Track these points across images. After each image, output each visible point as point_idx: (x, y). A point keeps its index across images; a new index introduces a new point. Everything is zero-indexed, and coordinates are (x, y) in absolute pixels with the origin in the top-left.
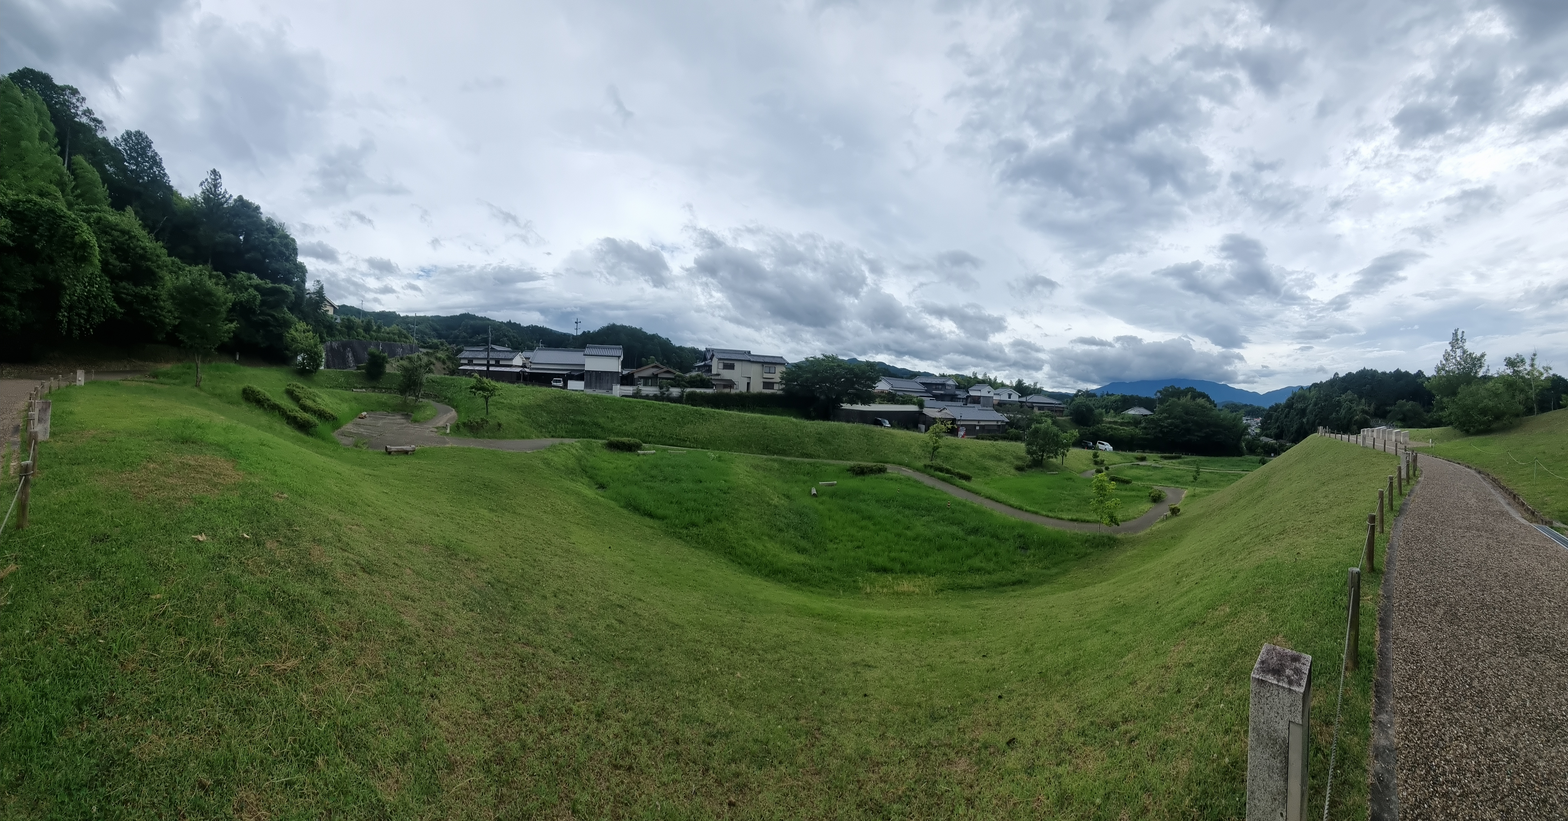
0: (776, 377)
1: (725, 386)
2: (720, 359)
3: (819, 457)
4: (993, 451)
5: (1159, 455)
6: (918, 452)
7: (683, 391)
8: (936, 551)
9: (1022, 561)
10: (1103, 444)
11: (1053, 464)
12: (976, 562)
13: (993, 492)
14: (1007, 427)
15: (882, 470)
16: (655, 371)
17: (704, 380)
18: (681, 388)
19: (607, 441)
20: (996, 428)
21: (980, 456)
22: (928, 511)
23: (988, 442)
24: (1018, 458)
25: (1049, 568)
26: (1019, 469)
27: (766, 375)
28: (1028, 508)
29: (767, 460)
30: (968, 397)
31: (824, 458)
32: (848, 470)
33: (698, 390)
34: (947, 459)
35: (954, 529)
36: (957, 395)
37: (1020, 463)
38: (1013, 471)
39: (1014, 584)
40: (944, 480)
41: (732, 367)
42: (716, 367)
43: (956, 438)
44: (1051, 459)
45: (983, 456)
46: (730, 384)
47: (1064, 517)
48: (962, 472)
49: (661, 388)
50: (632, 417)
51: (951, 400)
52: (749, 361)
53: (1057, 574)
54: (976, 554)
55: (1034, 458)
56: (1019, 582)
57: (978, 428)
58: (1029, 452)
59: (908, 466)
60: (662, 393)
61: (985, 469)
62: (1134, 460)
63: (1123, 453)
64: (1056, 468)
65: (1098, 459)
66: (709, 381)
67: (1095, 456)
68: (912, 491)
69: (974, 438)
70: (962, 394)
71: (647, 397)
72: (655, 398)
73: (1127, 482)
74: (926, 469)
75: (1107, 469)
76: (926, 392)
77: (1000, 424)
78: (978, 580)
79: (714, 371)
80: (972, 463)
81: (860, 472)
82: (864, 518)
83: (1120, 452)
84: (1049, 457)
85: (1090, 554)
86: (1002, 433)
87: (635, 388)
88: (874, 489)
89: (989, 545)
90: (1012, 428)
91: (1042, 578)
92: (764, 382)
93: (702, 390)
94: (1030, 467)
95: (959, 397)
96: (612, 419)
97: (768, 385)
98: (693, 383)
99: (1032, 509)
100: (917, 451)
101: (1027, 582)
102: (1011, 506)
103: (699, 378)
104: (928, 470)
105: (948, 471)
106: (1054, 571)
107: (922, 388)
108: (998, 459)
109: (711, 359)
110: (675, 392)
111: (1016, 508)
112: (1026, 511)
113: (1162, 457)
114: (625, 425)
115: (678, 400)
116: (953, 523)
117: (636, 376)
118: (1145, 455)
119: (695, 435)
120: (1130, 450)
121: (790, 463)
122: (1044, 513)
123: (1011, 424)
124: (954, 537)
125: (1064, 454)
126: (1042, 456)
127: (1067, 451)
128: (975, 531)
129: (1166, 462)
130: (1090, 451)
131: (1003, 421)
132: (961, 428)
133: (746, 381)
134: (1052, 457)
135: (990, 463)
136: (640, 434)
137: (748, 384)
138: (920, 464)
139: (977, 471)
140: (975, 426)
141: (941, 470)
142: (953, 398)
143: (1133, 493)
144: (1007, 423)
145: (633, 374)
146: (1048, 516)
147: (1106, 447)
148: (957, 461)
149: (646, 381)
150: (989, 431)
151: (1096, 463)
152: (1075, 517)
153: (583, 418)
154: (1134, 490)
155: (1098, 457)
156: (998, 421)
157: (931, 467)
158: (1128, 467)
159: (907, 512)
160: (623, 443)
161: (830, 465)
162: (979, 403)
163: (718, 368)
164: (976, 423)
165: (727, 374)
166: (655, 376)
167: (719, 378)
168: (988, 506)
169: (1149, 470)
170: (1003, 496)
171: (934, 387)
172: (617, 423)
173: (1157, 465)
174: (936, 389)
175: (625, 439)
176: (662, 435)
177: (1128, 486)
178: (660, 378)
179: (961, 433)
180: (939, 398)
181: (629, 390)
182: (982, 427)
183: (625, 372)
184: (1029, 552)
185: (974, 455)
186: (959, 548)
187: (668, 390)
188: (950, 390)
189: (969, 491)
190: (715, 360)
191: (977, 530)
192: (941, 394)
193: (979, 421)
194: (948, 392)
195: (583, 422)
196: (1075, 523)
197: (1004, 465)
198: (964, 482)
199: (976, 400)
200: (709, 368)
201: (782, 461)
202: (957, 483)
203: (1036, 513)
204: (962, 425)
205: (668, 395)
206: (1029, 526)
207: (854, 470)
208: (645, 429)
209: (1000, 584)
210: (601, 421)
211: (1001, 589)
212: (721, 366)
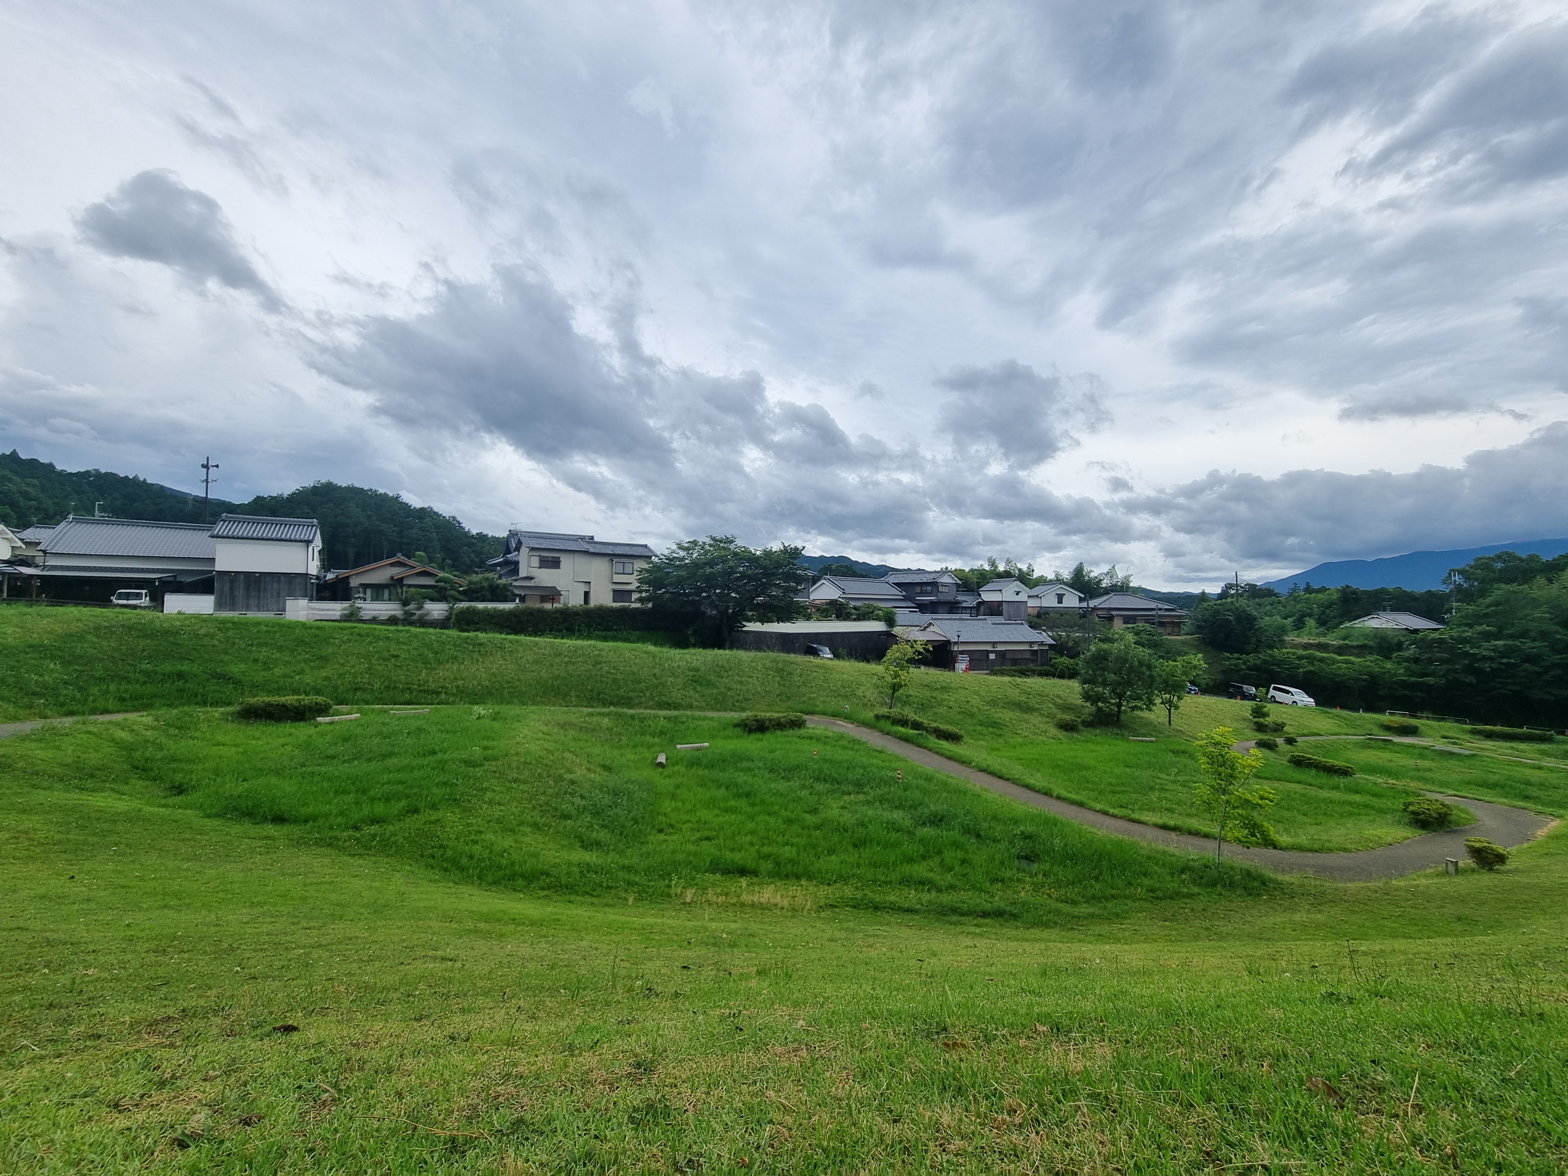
0: (632, 581)
1: (544, 599)
2: (533, 549)
3: (691, 707)
4: (1015, 695)
5: (1469, 727)
6: (871, 694)
7: (451, 608)
8: (850, 848)
9: (1018, 880)
10: (1288, 692)
11: (1148, 724)
12: (920, 870)
13: (993, 761)
14: (1051, 654)
15: (797, 724)
16: (396, 572)
17: (498, 586)
18: (447, 601)
19: (238, 708)
20: (1028, 656)
21: (988, 703)
22: (859, 785)
23: (1007, 679)
24: (1067, 708)
25: (1074, 903)
26: (1067, 727)
27: (618, 578)
28: (1064, 794)
29: (591, 715)
30: (980, 604)
31: (701, 708)
32: (736, 726)
33: (481, 606)
34: (923, 707)
35: (897, 815)
36: (958, 602)
37: (1068, 717)
38: (1054, 731)
39: (985, 914)
40: (906, 739)
41: (555, 564)
42: (528, 564)
43: (951, 673)
44: (1139, 713)
45: (993, 703)
46: (552, 594)
47: (1143, 818)
48: (943, 727)
49: (405, 603)
50: (321, 658)
51: (950, 612)
52: (587, 553)
53: (1092, 916)
54: (924, 858)
55: (1100, 709)
56: (999, 914)
57: (992, 656)
58: (1087, 697)
59: (848, 718)
60: (409, 614)
61: (995, 724)
62: (1376, 730)
63: (1345, 713)
64: (1154, 729)
65: (1268, 720)
66: (506, 587)
67: (1258, 712)
68: (840, 755)
69: (987, 674)
70: (969, 601)
71: (374, 620)
72: (393, 620)
73: (1344, 772)
74: (876, 723)
75: (1290, 741)
76: (905, 599)
77: (1036, 648)
78: (912, 897)
79: (523, 573)
80: (972, 715)
81: (760, 727)
82: (738, 796)
83: (1338, 711)
84: (1133, 708)
85: (1190, 896)
86: (1042, 665)
87: (346, 604)
88: (772, 752)
89: (956, 845)
90: (1062, 656)
91: (1050, 916)
92: (614, 591)
93: (490, 605)
94: (1088, 724)
95: (964, 605)
96: (267, 665)
97: (619, 595)
98: (472, 594)
99: (1073, 796)
100: (868, 694)
101: (1015, 917)
102: (1027, 786)
103: (485, 584)
104: (883, 723)
105: (916, 726)
106: (1085, 909)
107: (896, 592)
108: (1025, 708)
109: (518, 549)
110: (436, 609)
111: (1038, 791)
112: (1058, 798)
113: (1474, 732)
114: (302, 672)
115: (443, 624)
116: (900, 807)
117: (354, 582)
118: (1413, 722)
119: (460, 683)
120: (1368, 710)
121: (632, 717)
122: (1098, 807)
123: (1058, 648)
124: (892, 826)
125: (1170, 705)
126: (1119, 705)
127: (1180, 698)
128: (937, 820)
129: (1489, 744)
130: (1246, 702)
131: (1041, 644)
132: (960, 657)
133: (583, 588)
134: (1141, 709)
135: (1006, 715)
136: (336, 688)
137: (587, 594)
138: (870, 715)
139: (979, 728)
140: (988, 652)
141: (904, 723)
142: (953, 607)
143: (1357, 798)
144: (1050, 645)
145: (348, 577)
146: (1106, 813)
147: (1296, 698)
148: (942, 710)
149: (378, 591)
150: (1015, 662)
151: (1261, 728)
152: (1172, 823)
153: (185, 667)
154: (1357, 792)
155: (1265, 715)
156: (1031, 643)
157: (888, 718)
158: (1356, 744)
159: (820, 787)
160: (283, 707)
161: (705, 719)
162: (1000, 613)
163: (529, 566)
164: (989, 648)
165: (546, 577)
166: (398, 582)
167: (531, 583)
168: (976, 783)
169: (1422, 756)
170: (1017, 770)
171: (918, 589)
172: (278, 671)
173: (1455, 749)
174: (923, 593)
175: (290, 699)
176: (388, 687)
177: (1342, 781)
178: (410, 586)
179: (961, 666)
180: (923, 608)
181: (335, 609)
182: (1001, 655)
183: (330, 576)
184: (1035, 867)
185: (975, 701)
186: (898, 844)
187: (420, 608)
188: (948, 595)
189: (949, 758)
190: (524, 550)
191: (941, 820)
192: (932, 602)
193: (994, 644)
194: (942, 598)
195: (181, 676)
196: (1173, 835)
197: (1035, 719)
198: (945, 745)
199: (995, 609)
200: (513, 567)
201: (619, 716)
202: (931, 745)
203: (1080, 804)
204: (962, 652)
205: (421, 617)
206: (1051, 823)
207: (746, 725)
208: (348, 678)
209: (954, 911)
210: (236, 669)
211: (954, 918)
212: (535, 561)
